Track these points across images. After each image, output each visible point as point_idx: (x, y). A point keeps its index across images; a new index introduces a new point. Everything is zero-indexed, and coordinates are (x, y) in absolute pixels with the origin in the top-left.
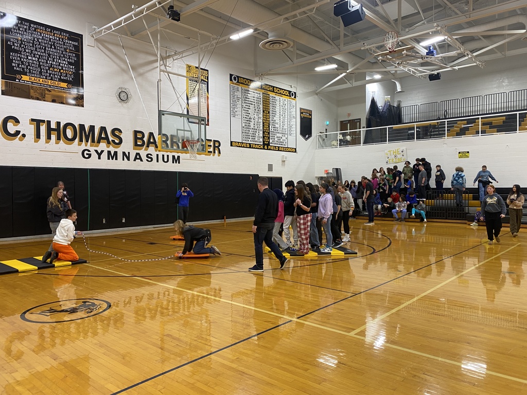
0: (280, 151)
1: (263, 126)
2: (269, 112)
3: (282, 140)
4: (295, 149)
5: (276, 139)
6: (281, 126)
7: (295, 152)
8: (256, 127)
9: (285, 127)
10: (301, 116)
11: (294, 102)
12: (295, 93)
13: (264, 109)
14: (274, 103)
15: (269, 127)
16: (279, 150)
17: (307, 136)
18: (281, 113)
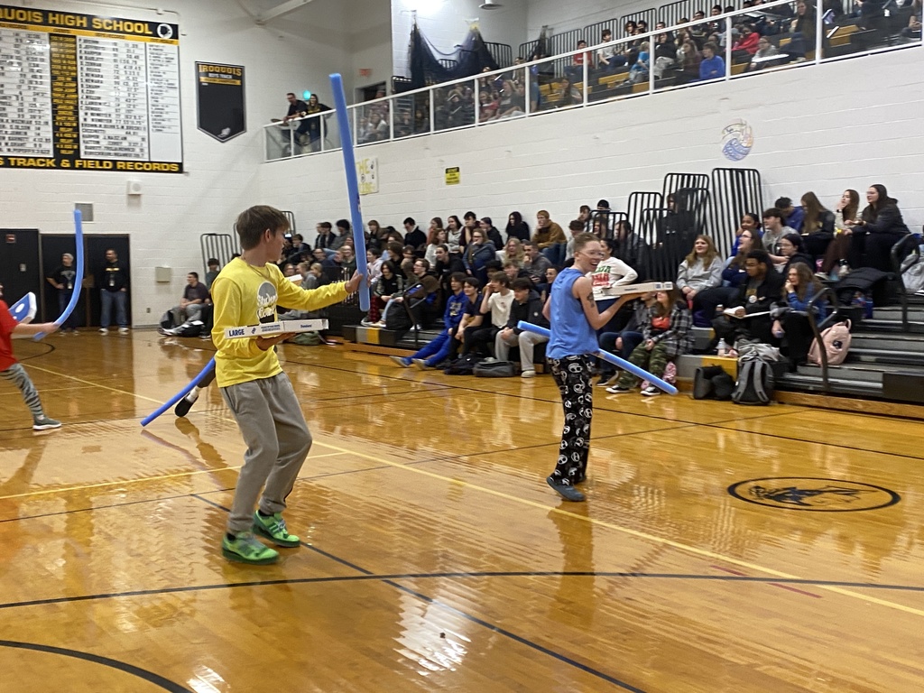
0: (121, 170)
1: (55, 113)
2: (75, 79)
3: (125, 144)
4: (180, 165)
5: (104, 143)
6: (123, 111)
7: (181, 171)
8: (27, 117)
9: (136, 112)
10: (199, 84)
11: (170, 49)
12: (175, 27)
13: (57, 73)
14: (95, 56)
15: (76, 113)
16: (115, 169)
17: (226, 132)
18: (123, 78)
